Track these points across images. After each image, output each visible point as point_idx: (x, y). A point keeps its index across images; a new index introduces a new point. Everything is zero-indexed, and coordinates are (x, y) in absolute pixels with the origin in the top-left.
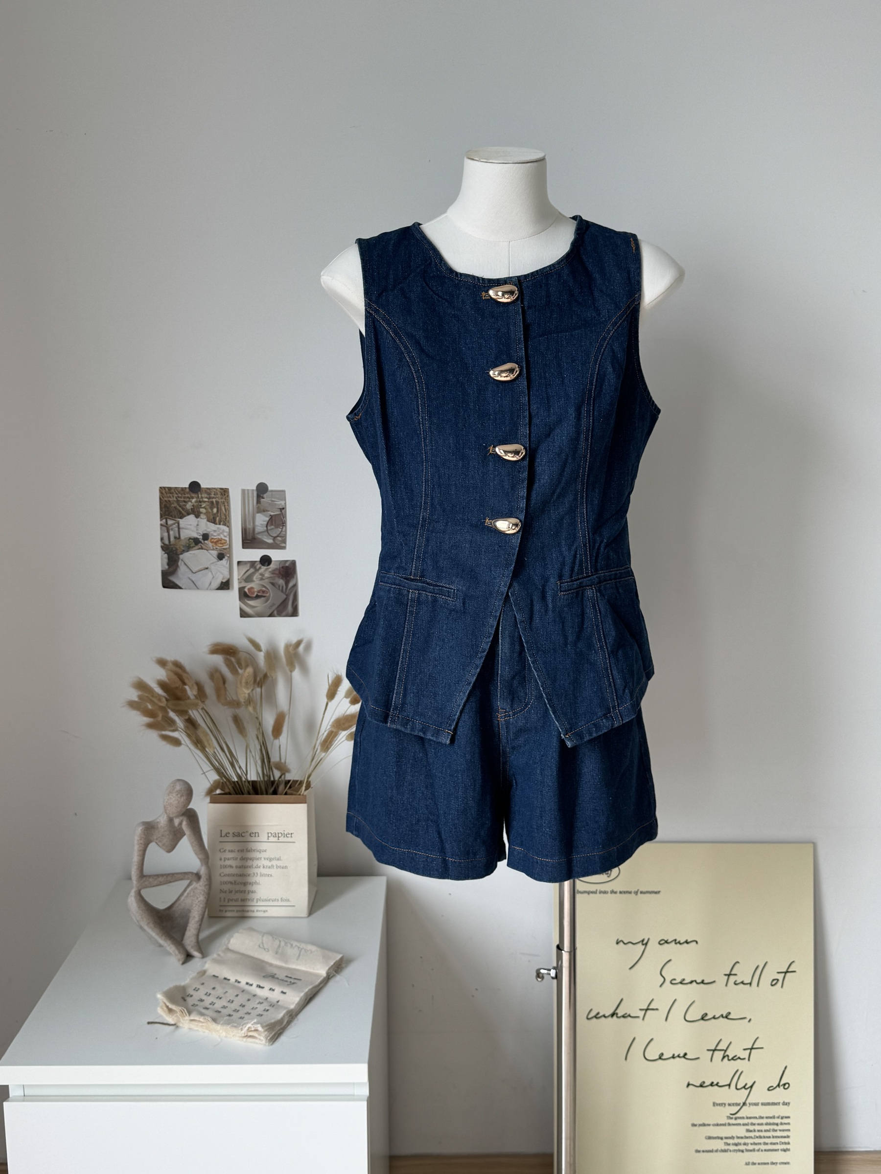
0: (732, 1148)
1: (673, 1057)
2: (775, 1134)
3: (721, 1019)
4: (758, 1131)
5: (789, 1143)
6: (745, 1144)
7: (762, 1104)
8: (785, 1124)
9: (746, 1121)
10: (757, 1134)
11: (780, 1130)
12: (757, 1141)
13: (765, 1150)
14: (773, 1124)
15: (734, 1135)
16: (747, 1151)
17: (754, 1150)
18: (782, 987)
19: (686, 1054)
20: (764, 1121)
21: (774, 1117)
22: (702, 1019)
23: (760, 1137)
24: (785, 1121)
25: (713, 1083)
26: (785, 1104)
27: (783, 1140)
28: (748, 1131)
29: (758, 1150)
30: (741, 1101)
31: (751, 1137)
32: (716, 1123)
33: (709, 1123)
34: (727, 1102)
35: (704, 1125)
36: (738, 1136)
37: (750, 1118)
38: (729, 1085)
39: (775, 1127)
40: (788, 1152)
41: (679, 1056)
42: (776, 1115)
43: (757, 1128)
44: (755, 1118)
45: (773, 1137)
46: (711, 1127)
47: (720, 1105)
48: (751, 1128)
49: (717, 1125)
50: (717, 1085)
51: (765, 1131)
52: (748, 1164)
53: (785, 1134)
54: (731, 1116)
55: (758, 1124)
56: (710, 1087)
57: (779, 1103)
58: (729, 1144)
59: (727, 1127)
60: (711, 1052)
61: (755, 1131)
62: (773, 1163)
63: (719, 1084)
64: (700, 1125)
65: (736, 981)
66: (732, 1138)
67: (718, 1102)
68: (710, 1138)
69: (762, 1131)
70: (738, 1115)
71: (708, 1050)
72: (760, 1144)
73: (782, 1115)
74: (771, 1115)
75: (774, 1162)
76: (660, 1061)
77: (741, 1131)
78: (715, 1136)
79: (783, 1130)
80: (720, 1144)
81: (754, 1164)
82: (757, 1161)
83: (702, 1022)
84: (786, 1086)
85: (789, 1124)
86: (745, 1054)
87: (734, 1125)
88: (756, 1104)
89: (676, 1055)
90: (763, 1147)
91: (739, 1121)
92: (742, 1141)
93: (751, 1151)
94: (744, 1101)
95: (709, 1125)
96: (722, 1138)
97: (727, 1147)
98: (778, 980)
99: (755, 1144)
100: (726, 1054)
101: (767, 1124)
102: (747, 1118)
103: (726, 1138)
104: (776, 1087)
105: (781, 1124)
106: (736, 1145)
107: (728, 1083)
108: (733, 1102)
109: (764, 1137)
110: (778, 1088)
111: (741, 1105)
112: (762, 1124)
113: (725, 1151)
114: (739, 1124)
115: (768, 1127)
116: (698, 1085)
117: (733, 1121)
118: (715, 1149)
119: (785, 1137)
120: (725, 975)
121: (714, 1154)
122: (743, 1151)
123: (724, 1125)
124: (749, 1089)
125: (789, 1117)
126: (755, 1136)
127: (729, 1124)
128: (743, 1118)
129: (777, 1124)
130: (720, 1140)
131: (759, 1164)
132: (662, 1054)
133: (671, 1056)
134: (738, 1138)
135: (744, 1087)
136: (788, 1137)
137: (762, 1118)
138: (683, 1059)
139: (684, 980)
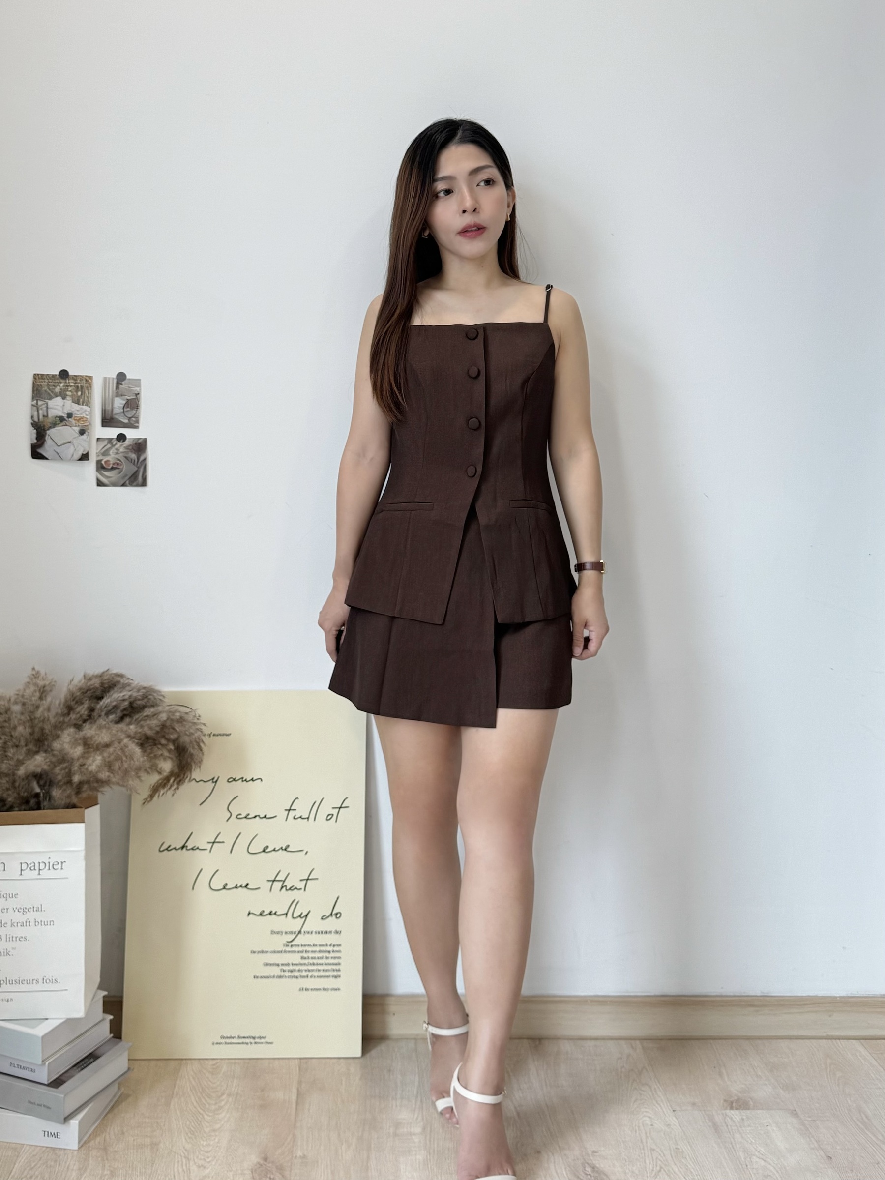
0: (287, 974)
1: (236, 887)
2: (327, 961)
3: (281, 851)
4: (312, 958)
5: (339, 970)
6: (299, 971)
7: (316, 932)
8: (337, 951)
9: (300, 949)
10: (311, 961)
11: (332, 958)
12: (310, 968)
13: (318, 977)
14: (325, 952)
15: (290, 962)
16: (302, 977)
17: (307, 976)
18: (336, 821)
19: (247, 885)
20: (317, 949)
21: (326, 945)
22: (264, 851)
23: (313, 964)
24: (336, 949)
25: (271, 912)
26: (338, 932)
27: (334, 967)
28: (303, 958)
29: (312, 977)
30: (297, 929)
31: (305, 964)
32: (273, 950)
33: (267, 950)
34: (284, 931)
35: (262, 952)
36: (294, 962)
37: (305, 946)
38: (286, 914)
39: (327, 955)
40: (338, 979)
41: (241, 886)
42: (329, 943)
43: (311, 955)
44: (309, 945)
45: (325, 964)
46: (269, 954)
47: (277, 933)
48: (305, 955)
49: (275, 952)
50: (275, 913)
51: (318, 958)
52: (301, 990)
53: (336, 961)
54: (288, 944)
55: (312, 952)
56: (269, 916)
57: (331, 932)
58: (284, 971)
59: (284, 955)
60: (271, 883)
61: (309, 958)
62: (324, 989)
63: (277, 913)
64: (259, 952)
65: (295, 816)
66: (288, 964)
67: (276, 930)
68: (267, 964)
69: (315, 958)
70: (293, 943)
71: (268, 881)
72: (313, 970)
73: (334, 943)
74: (324, 943)
75: (326, 987)
76: (224, 891)
77: (296, 958)
78: (272, 962)
79: (335, 958)
80: (276, 971)
81: (307, 989)
82: (310, 987)
83: (263, 853)
84: (338, 915)
85: (340, 951)
86: (301, 885)
87: (289, 952)
88: (311, 933)
89: (238, 886)
90: (316, 974)
91: (294, 949)
92: (297, 968)
93: (304, 977)
94: (299, 929)
95: (267, 952)
96: (278, 965)
97: (283, 974)
98: (333, 815)
99: (309, 971)
100: (284, 885)
101: (320, 952)
102: (302, 946)
103: (282, 965)
104: (328, 917)
105: (333, 951)
106: (291, 971)
107: (285, 912)
108: (289, 931)
109: (317, 964)
110: (330, 918)
111: (297, 933)
112: (315, 952)
113: (281, 977)
114: (294, 952)
115: (320, 955)
116: (258, 913)
117: (288, 949)
118: (272, 975)
119: (336, 964)
120: (286, 810)
121: (271, 980)
122: (297, 977)
123: (281, 952)
124: (304, 919)
125: (339, 945)
126: (308, 962)
127: (285, 952)
128: (298, 946)
129: (329, 952)
130: (276, 967)
131: (312, 990)
132: (226, 884)
133: (234, 886)
134: (293, 964)
135: (300, 916)
136: (339, 964)
137: (315, 945)
138: (245, 889)
139: (248, 814)
